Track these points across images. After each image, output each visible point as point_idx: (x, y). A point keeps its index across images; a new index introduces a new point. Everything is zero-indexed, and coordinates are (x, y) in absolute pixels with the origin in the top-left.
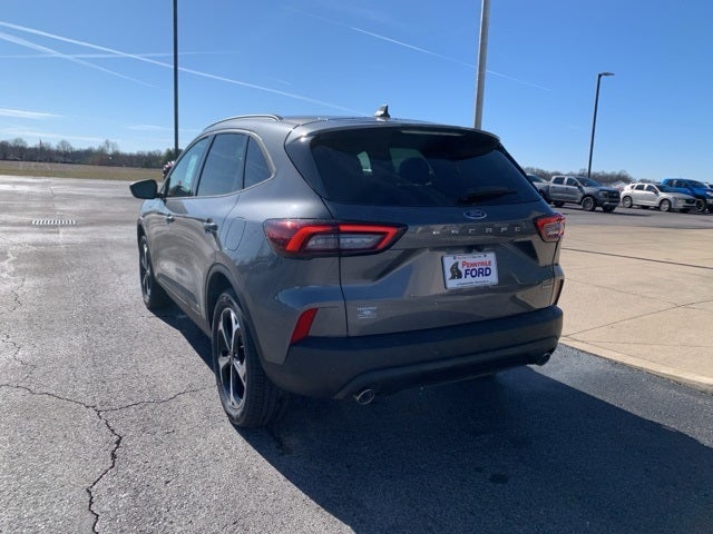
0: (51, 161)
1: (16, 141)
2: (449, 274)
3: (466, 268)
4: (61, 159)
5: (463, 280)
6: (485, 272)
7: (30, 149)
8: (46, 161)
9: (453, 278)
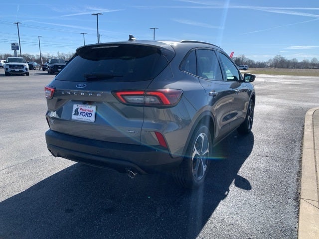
0: (307, 68)
1: (293, 60)
2: (74, 113)
3: (81, 111)
4: (312, 67)
5: (78, 116)
6: (89, 115)
7: (299, 63)
8: (305, 68)
9: (75, 115)
